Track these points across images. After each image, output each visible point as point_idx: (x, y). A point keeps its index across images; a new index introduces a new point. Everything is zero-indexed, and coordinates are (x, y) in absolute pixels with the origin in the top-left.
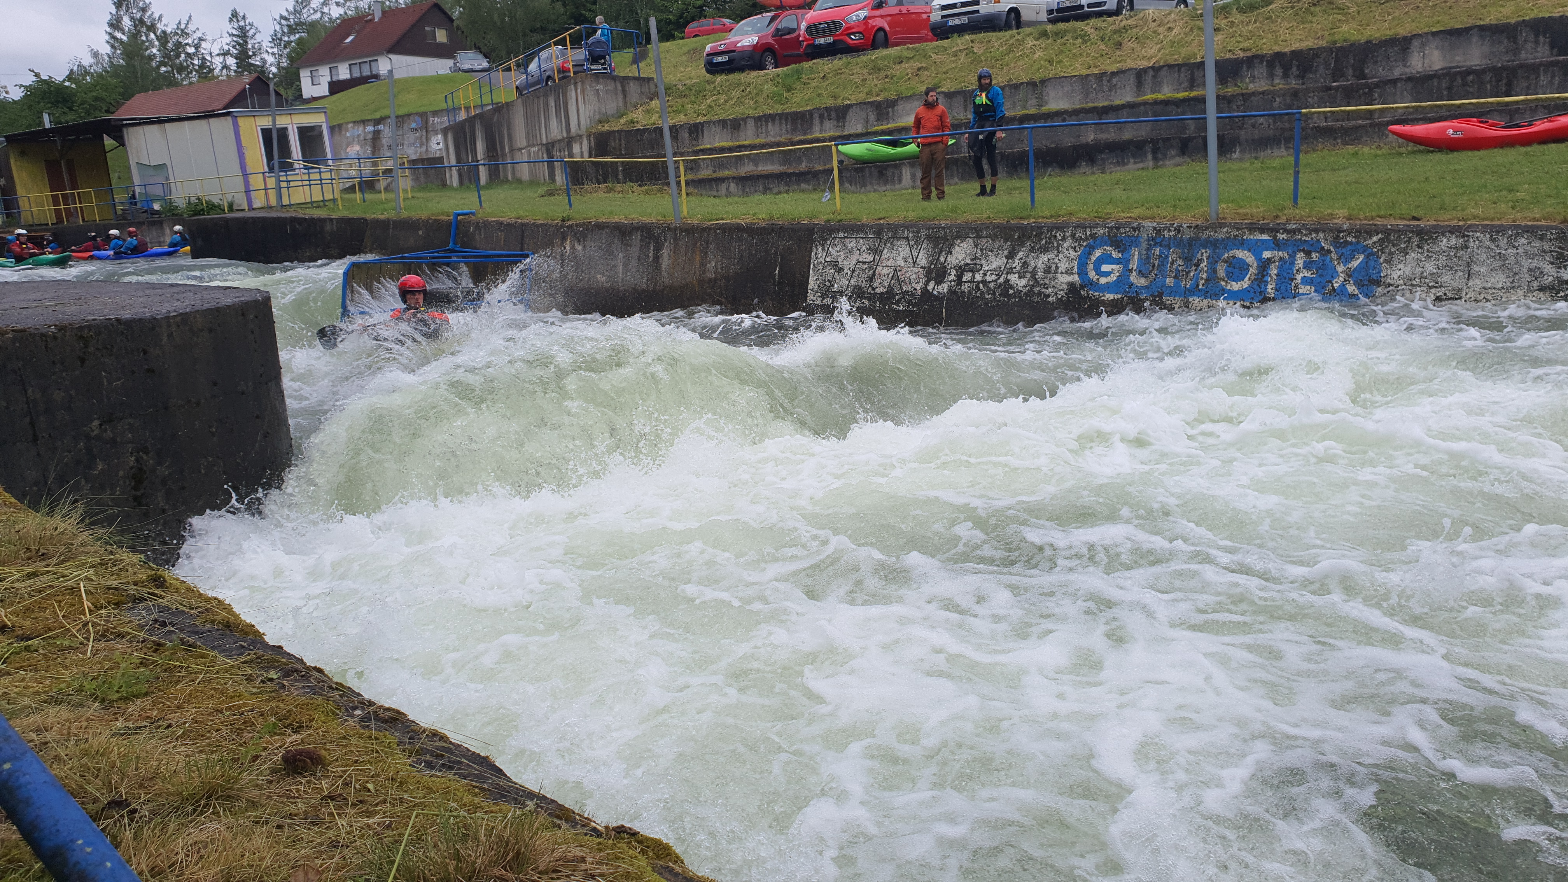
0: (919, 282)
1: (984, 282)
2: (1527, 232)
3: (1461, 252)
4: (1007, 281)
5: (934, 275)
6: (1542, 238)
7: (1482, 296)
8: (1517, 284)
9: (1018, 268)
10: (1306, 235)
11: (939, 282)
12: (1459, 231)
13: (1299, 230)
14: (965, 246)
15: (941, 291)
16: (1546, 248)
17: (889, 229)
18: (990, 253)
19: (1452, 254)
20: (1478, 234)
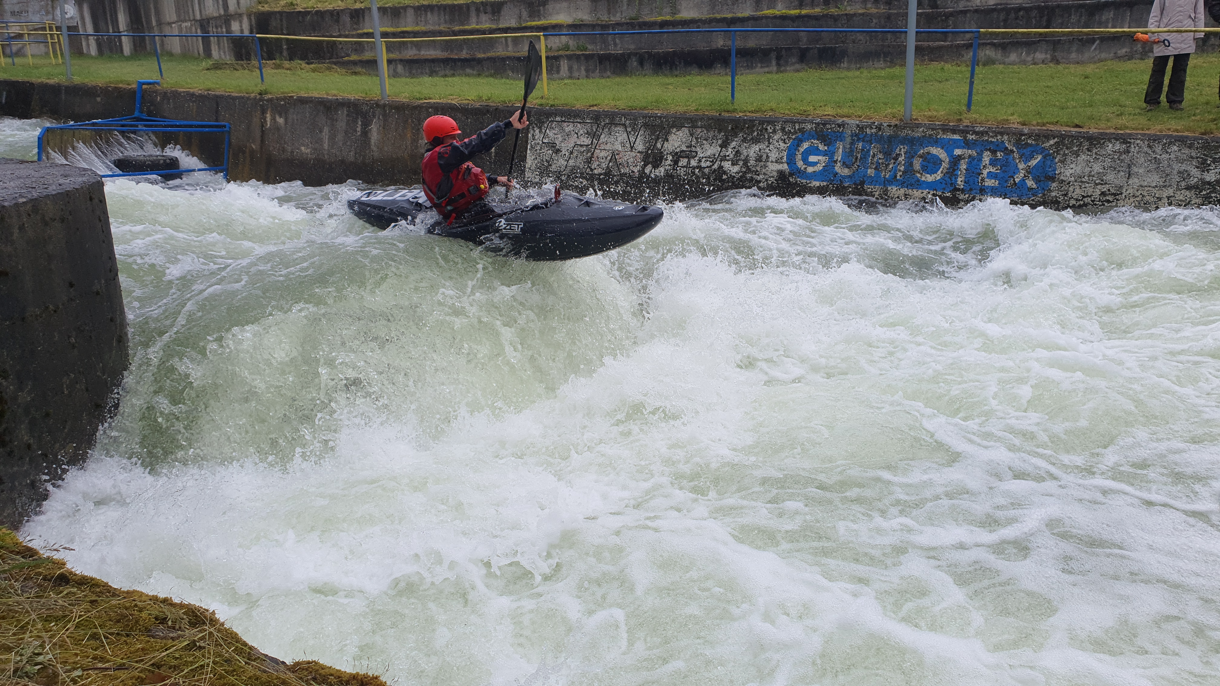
0: (636, 166)
1: (699, 167)
2: (1179, 141)
3: (1124, 156)
4: (721, 167)
5: (651, 160)
6: (1190, 147)
7: (1140, 192)
8: (1168, 184)
9: (732, 156)
10: (992, 137)
11: (655, 167)
12: (1124, 139)
13: (987, 133)
14: (681, 135)
15: (657, 174)
16: (1193, 154)
17: (606, 116)
18: (705, 142)
19: (1116, 157)
20: (1139, 141)
